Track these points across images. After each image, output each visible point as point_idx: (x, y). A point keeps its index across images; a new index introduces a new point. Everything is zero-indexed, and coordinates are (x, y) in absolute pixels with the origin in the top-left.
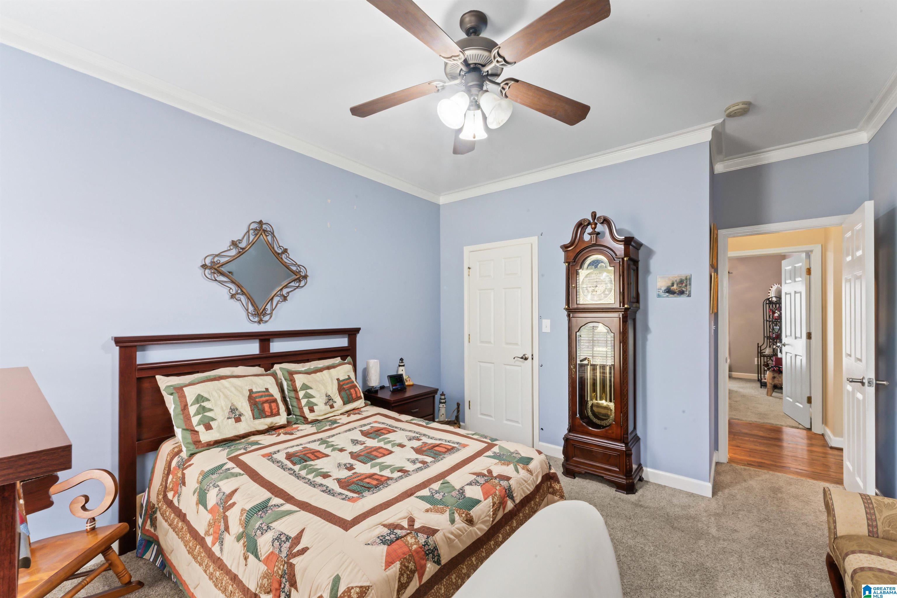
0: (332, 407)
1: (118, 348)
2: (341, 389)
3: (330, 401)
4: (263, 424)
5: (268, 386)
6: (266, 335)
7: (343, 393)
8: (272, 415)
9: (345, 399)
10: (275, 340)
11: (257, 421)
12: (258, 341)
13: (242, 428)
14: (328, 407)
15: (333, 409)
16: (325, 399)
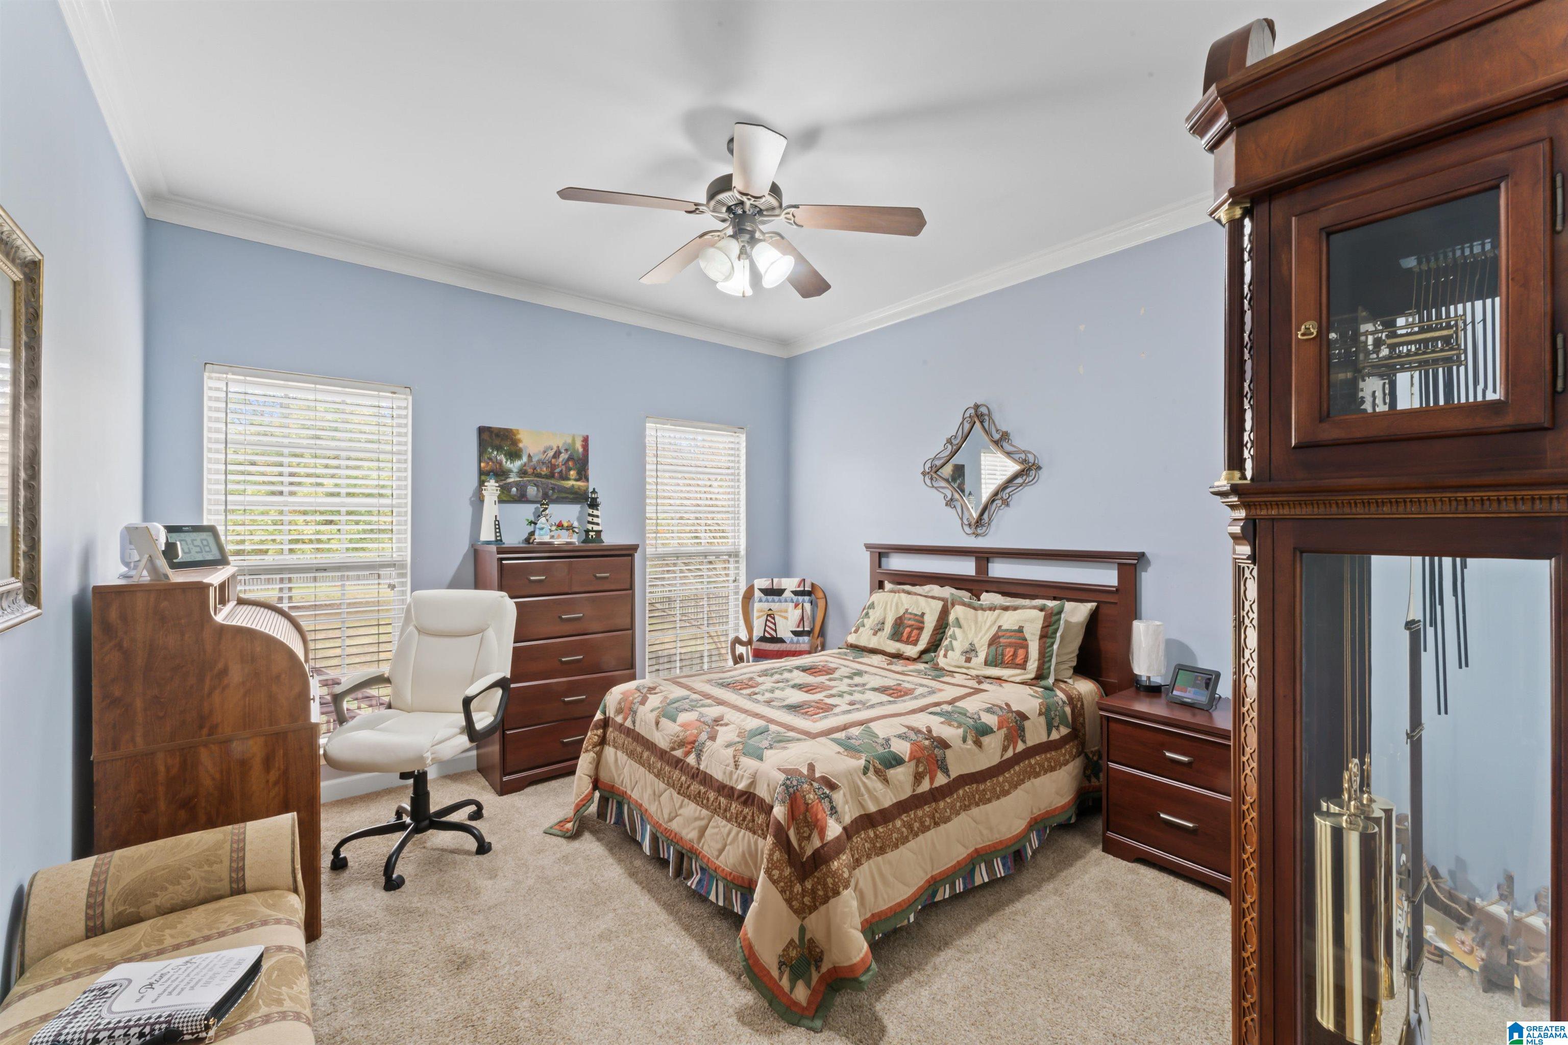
0: (968, 660)
1: (869, 553)
2: (993, 641)
3: (970, 653)
4: (893, 647)
5: (927, 611)
6: (986, 553)
7: (993, 648)
8: (907, 642)
9: (990, 658)
10: (996, 560)
11: (891, 643)
12: (973, 559)
13: (873, 643)
14: (964, 658)
15: (967, 665)
16: (966, 646)
